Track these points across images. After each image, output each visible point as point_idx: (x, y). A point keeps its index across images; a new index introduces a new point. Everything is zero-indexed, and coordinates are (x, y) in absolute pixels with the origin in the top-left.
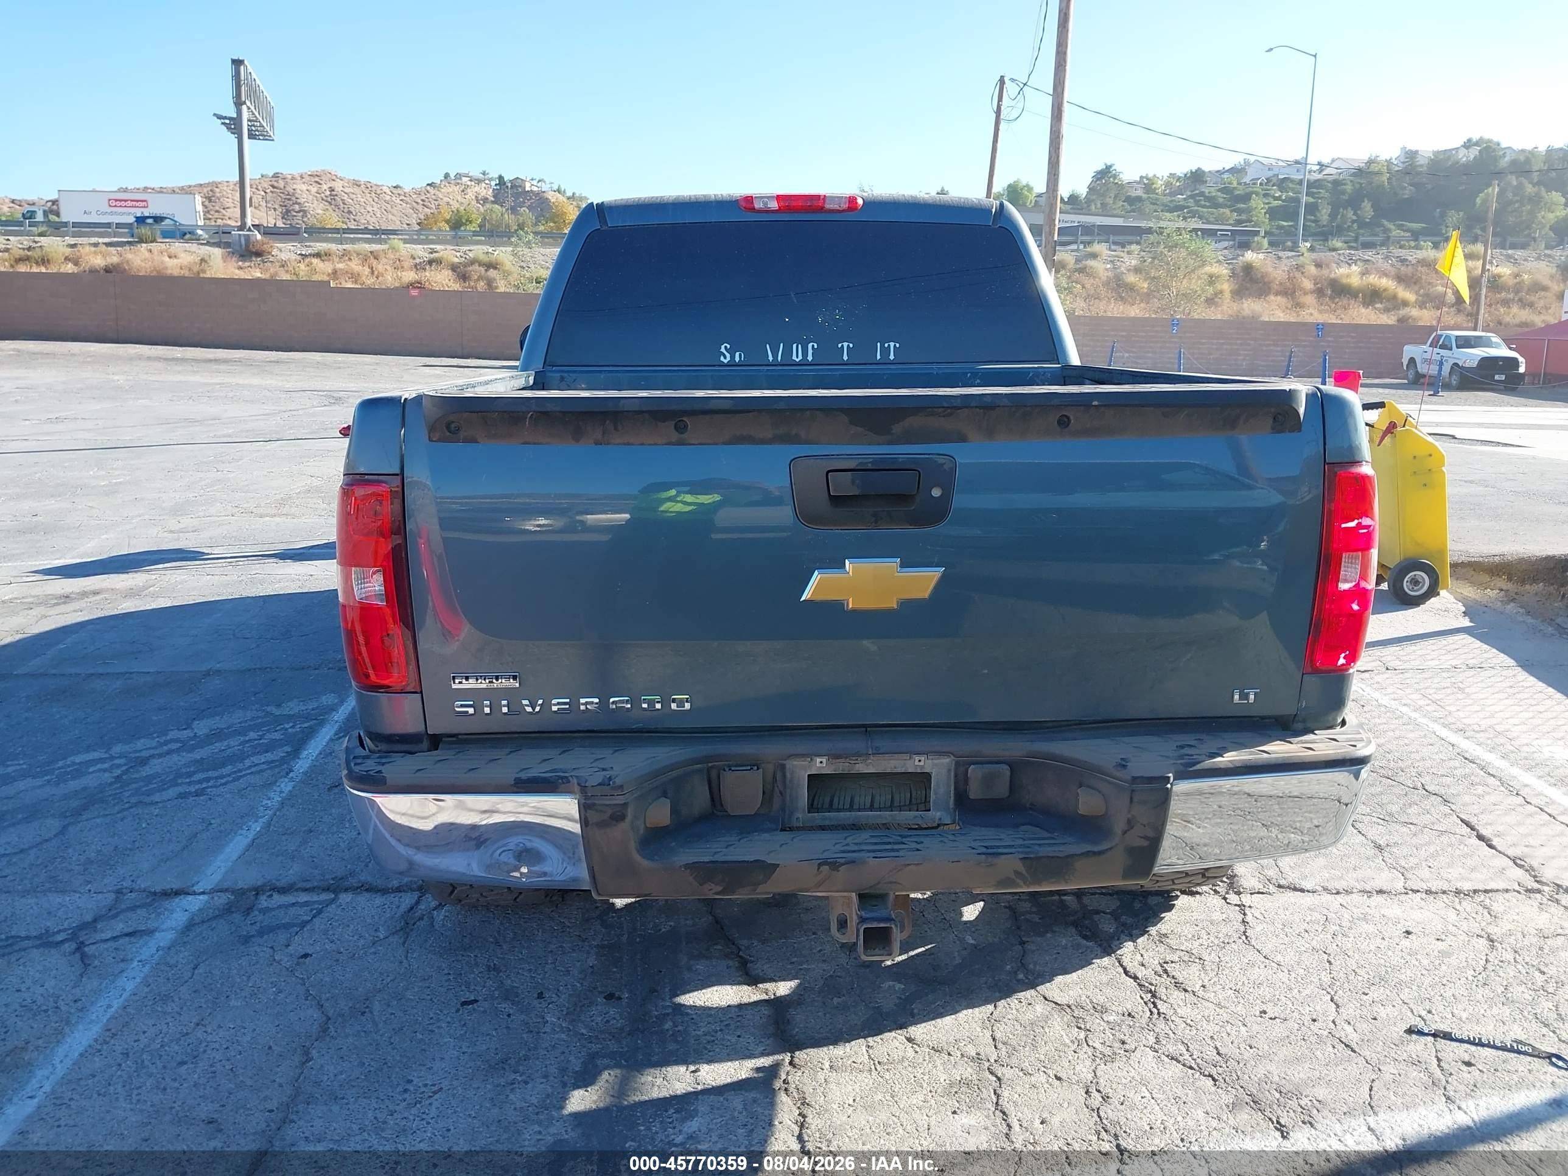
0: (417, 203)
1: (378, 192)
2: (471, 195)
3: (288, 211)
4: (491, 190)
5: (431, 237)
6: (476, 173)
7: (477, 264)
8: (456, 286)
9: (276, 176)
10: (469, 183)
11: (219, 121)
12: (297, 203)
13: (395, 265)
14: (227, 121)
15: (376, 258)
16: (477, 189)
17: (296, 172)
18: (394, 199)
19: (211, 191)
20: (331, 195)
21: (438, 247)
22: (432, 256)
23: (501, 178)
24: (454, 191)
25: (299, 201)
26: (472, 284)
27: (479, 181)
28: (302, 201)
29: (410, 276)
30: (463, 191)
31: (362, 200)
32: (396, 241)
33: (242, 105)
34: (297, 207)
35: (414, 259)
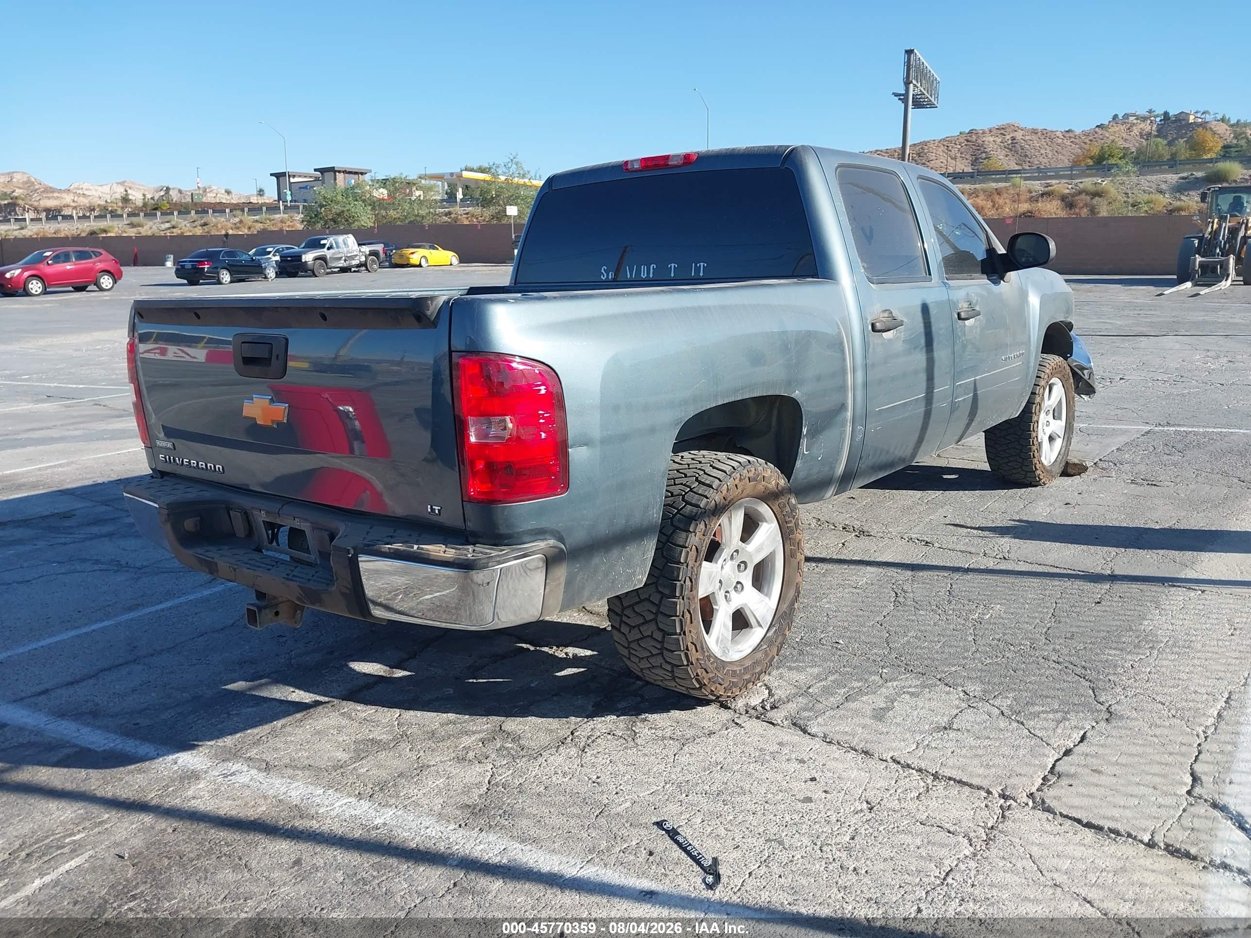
0: (1085, 143)
1: (1052, 137)
2: (1136, 131)
3: (977, 159)
4: (1155, 126)
5: (1049, 174)
6: (1143, 112)
7: (1084, 194)
8: (1062, 214)
9: (971, 132)
10: (1135, 121)
11: (897, 98)
12: (984, 152)
13: (1014, 199)
14: (902, 97)
15: (999, 194)
16: (1142, 125)
17: (986, 128)
18: (1065, 141)
19: (922, 148)
20: (1012, 143)
21: (1054, 182)
22: (1046, 189)
23: (1166, 114)
24: (1120, 130)
25: (986, 150)
26: (1077, 210)
27: (1144, 119)
28: (988, 150)
29: (1024, 207)
30: (1129, 129)
31: (1038, 145)
32: (1017, 179)
33: (909, 84)
34: (984, 155)
35: (1031, 192)
